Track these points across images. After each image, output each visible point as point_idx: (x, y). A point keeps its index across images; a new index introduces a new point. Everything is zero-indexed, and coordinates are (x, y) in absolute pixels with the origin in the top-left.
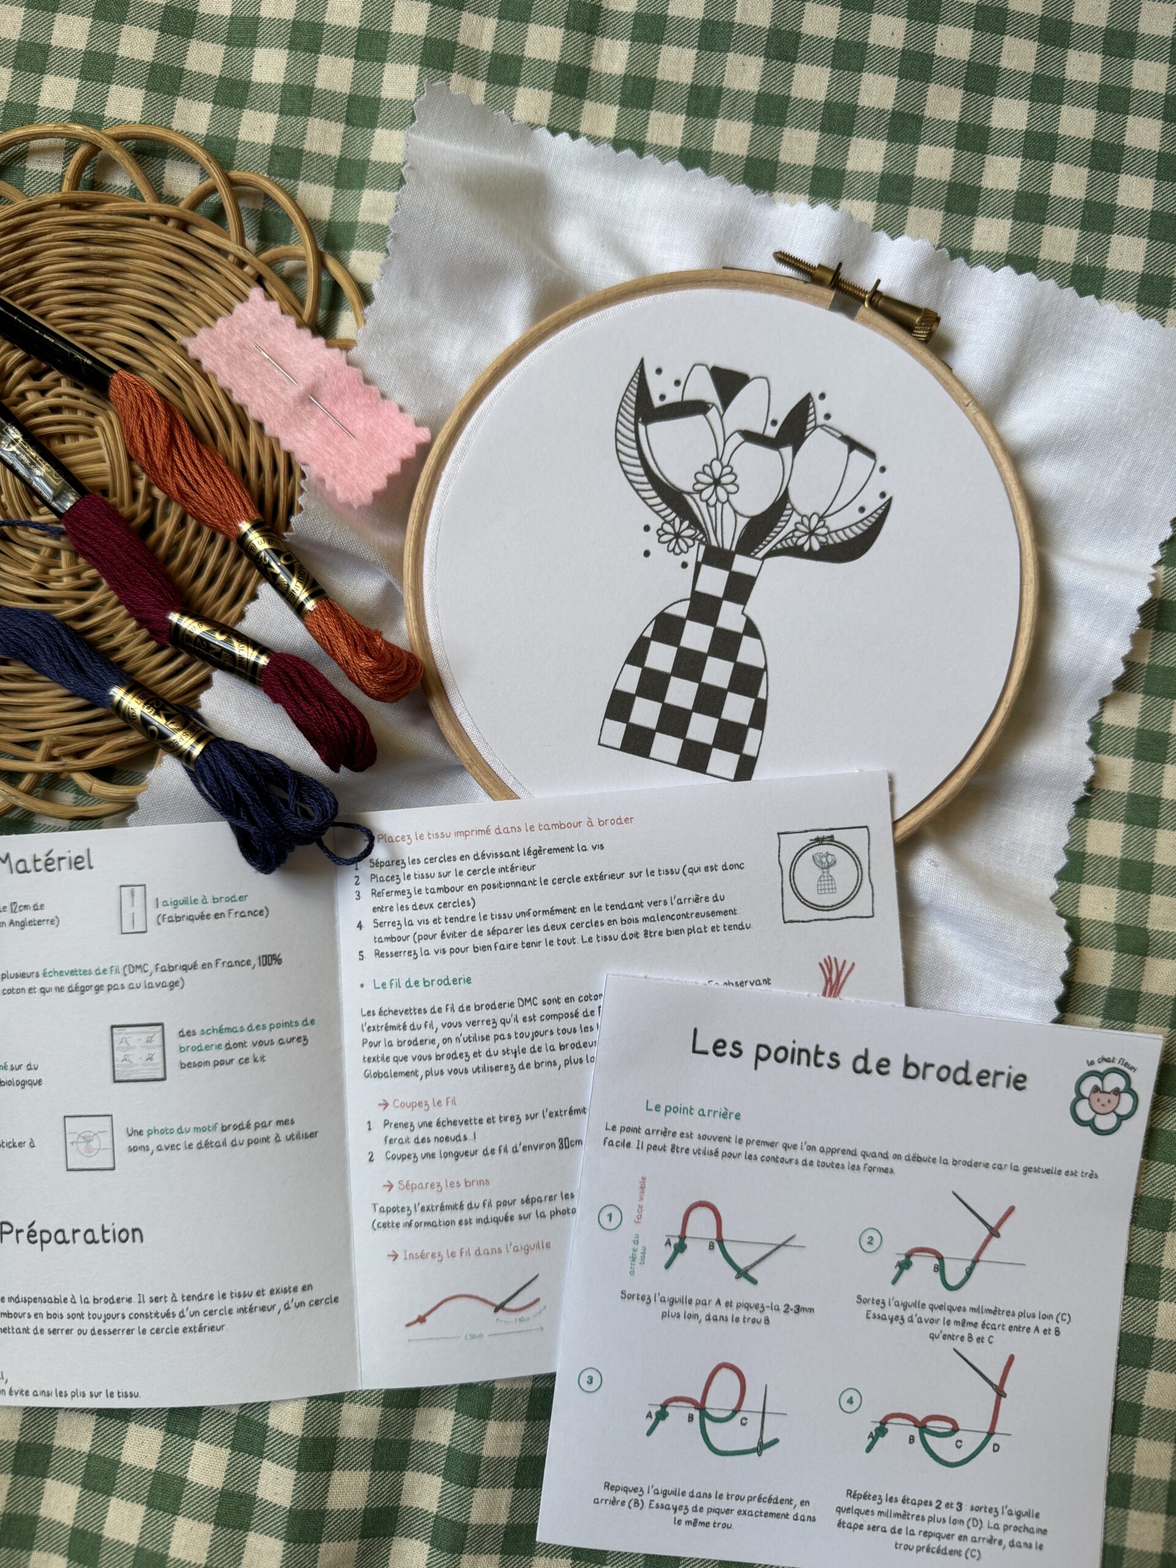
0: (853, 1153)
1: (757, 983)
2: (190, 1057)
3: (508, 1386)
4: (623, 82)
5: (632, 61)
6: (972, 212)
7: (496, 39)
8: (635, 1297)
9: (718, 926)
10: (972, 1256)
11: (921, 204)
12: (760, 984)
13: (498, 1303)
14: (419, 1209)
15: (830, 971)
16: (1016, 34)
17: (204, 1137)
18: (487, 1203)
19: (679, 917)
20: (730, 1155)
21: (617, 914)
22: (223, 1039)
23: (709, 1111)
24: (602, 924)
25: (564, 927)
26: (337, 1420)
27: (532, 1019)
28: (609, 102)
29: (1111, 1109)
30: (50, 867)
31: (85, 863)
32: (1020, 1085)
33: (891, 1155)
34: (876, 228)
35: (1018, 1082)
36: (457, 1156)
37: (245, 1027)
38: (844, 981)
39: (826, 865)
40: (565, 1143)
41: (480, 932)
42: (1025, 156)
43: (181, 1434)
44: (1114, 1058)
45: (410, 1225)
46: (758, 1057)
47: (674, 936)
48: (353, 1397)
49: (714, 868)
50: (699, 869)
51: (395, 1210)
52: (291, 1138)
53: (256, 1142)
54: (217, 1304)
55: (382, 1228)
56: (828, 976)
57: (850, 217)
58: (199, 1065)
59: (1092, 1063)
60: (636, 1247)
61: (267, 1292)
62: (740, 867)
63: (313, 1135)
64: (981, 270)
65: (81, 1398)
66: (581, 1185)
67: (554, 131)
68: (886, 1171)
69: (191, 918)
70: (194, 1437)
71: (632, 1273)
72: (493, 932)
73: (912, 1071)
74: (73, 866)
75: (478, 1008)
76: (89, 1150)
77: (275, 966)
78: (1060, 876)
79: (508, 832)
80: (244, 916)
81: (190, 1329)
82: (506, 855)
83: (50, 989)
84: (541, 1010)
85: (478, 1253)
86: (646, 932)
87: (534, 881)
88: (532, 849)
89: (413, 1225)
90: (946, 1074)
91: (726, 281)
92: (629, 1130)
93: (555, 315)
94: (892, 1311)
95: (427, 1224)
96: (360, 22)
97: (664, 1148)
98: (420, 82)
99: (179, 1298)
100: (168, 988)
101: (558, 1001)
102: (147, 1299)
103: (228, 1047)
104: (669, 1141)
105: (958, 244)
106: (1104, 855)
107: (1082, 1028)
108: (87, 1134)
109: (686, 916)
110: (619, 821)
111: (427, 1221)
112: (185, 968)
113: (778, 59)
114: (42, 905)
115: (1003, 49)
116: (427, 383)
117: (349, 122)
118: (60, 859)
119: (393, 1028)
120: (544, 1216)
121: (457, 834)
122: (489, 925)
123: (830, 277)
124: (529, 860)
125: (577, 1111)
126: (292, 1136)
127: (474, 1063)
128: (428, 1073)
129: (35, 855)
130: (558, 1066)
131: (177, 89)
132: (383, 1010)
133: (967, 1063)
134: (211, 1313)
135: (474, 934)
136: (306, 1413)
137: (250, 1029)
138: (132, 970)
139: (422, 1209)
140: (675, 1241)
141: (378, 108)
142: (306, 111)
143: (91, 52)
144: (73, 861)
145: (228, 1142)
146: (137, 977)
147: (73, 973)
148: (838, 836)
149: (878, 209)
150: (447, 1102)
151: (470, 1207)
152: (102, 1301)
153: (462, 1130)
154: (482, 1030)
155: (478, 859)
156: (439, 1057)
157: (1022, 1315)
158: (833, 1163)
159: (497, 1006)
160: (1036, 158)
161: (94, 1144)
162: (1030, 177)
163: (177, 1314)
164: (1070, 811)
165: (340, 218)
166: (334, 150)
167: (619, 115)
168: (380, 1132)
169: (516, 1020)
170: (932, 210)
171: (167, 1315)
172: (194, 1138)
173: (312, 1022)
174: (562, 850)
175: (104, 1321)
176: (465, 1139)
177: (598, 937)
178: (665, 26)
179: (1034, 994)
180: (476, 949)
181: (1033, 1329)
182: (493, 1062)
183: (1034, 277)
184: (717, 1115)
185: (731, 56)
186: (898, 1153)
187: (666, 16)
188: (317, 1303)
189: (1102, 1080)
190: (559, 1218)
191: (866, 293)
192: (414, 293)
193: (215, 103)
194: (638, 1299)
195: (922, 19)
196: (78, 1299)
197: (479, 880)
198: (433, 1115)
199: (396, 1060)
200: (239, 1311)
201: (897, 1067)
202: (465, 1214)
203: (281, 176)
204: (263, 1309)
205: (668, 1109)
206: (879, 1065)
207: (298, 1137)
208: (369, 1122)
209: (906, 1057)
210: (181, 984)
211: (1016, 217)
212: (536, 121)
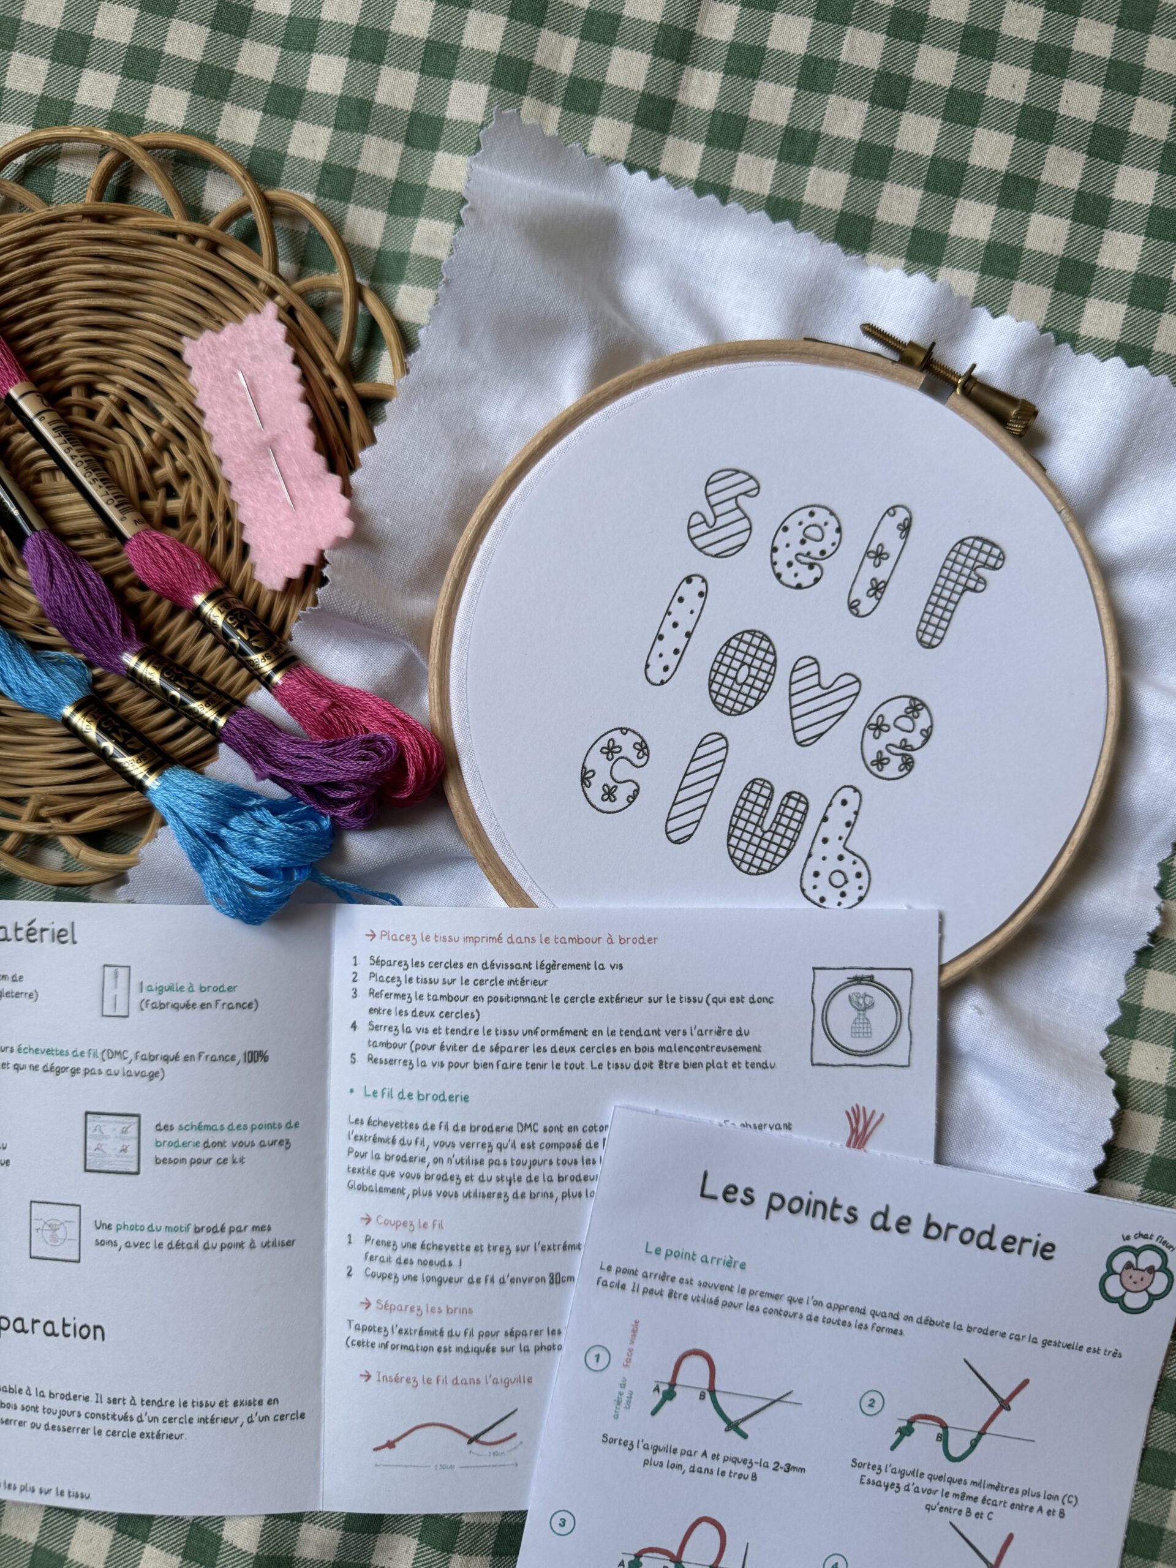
0: (862, 1312)
1: (778, 1127)
2: (164, 1152)
3: (476, 1520)
4: (712, 119)
5: (723, 95)
6: (1083, 292)
7: (576, 61)
8: (617, 1442)
9: (739, 1063)
10: (979, 1428)
11: (1028, 279)
12: (780, 1128)
13: (472, 1435)
14: (396, 1331)
15: (857, 1121)
16: (1150, 96)
17: (176, 1237)
18: (468, 1332)
19: (698, 1049)
20: (731, 1305)
21: (632, 1041)
22: (202, 1136)
23: (712, 1258)
24: (615, 1051)
25: (573, 1050)
26: (294, 1539)
27: (531, 1146)
28: (695, 138)
29: (1144, 1288)
30: (32, 938)
31: (68, 937)
32: (1047, 1254)
33: (901, 1317)
34: (976, 303)
35: (1046, 1251)
36: (440, 1281)
37: (226, 1126)
38: (871, 1133)
39: (863, 1007)
40: (556, 1279)
41: (483, 1048)
42: (1148, 235)
43: (132, 1535)
44: (1152, 1235)
45: (386, 1346)
46: (770, 1206)
47: (691, 1070)
48: (313, 1517)
49: (740, 1000)
50: (724, 1000)
51: (371, 1329)
52: (267, 1245)
53: (229, 1246)
54: (177, 1412)
55: (356, 1346)
56: (854, 1125)
57: (949, 291)
58: (175, 1162)
59: (1128, 1238)
60: (622, 1390)
61: (231, 1403)
62: (769, 1001)
63: (290, 1243)
64: (1088, 358)
65: (29, 1493)
66: (568, 1322)
67: (632, 168)
68: (895, 1332)
69: (176, 1007)
70: (145, 1540)
71: (616, 1417)
72: (496, 1049)
73: (933, 1231)
74: (56, 939)
75: (474, 1129)
76: (54, 1239)
77: (260, 1064)
78: (1112, 1030)
79: (521, 942)
80: (232, 1008)
81: (148, 1434)
82: (517, 966)
83: (24, 1067)
84: (540, 1137)
85: (455, 1382)
86: (661, 1063)
87: (545, 997)
88: (545, 963)
89: (389, 1347)
90: (969, 1236)
91: (806, 354)
92: (625, 1271)
93: (616, 379)
94: (887, 1477)
95: (404, 1347)
96: (429, 32)
97: (661, 1293)
98: (490, 103)
99: (138, 1401)
100: (146, 1079)
101: (560, 1129)
102: (105, 1400)
103: (206, 1145)
104: (667, 1286)
105: (1064, 327)
106: (1162, 1010)
107: (1120, 1200)
108: (53, 1222)
109: (706, 1049)
110: (642, 941)
111: (404, 1344)
112: (166, 1059)
113: (884, 106)
114: (21, 977)
115: (1135, 112)
116: (471, 442)
117: (408, 142)
118: (43, 930)
119: (381, 1140)
120: (528, 1350)
121: (466, 939)
122: (492, 1040)
123: (921, 358)
124: (540, 975)
125: (572, 1247)
126: (268, 1243)
127: (465, 1187)
128: (415, 1193)
129: (16, 923)
130: (555, 1198)
131: (226, 93)
132: (373, 1119)
133: (993, 1227)
134: (170, 1420)
135: (475, 1049)
136: (263, 1531)
137: (231, 1128)
138: (110, 1055)
139: (400, 1331)
140: (664, 1388)
141: (441, 129)
142: (363, 127)
143: (135, 47)
144: (56, 935)
145: (201, 1245)
146: (116, 1064)
147: (49, 1052)
148: (879, 976)
149: (980, 281)
150: (434, 1225)
151: (450, 1334)
152: (58, 1396)
153: (448, 1256)
154: (476, 1153)
155: (487, 968)
156: (428, 1177)
157: (1025, 1493)
158: (839, 1320)
159: (494, 1128)
160: (1160, 238)
161: (60, 1233)
162: (1152, 259)
163: (135, 1417)
164: (1130, 960)
165: (390, 248)
166: (390, 172)
167: (703, 154)
168: (360, 1248)
169: (514, 1146)
170: (1040, 287)
171: (125, 1418)
172: (165, 1238)
173: (296, 1125)
174: (577, 967)
175: (59, 1417)
176: (450, 1265)
177: (609, 1064)
178: (762, 59)
179: (1071, 1159)
180: (476, 1066)
181: (1036, 1508)
182: (486, 1188)
183: (1146, 371)
184: (721, 1262)
185: (832, 98)
186: (909, 1315)
187: (765, 48)
188: (282, 1418)
189: (1137, 1256)
190: (543, 1354)
191: (959, 377)
192: (464, 342)
193: (265, 111)
194: (620, 1444)
195: (1048, 71)
196: (33, 1392)
197: (486, 991)
198: (418, 1237)
199: (383, 1175)
200: (200, 1420)
201: (917, 1227)
202: (444, 1342)
203: (331, 197)
204: (225, 1420)
205: (669, 1253)
206: (899, 1223)
207: (274, 1245)
208: (350, 1236)
209: (929, 1216)
210: (161, 1075)
211: (1131, 302)
212: (612, 154)
